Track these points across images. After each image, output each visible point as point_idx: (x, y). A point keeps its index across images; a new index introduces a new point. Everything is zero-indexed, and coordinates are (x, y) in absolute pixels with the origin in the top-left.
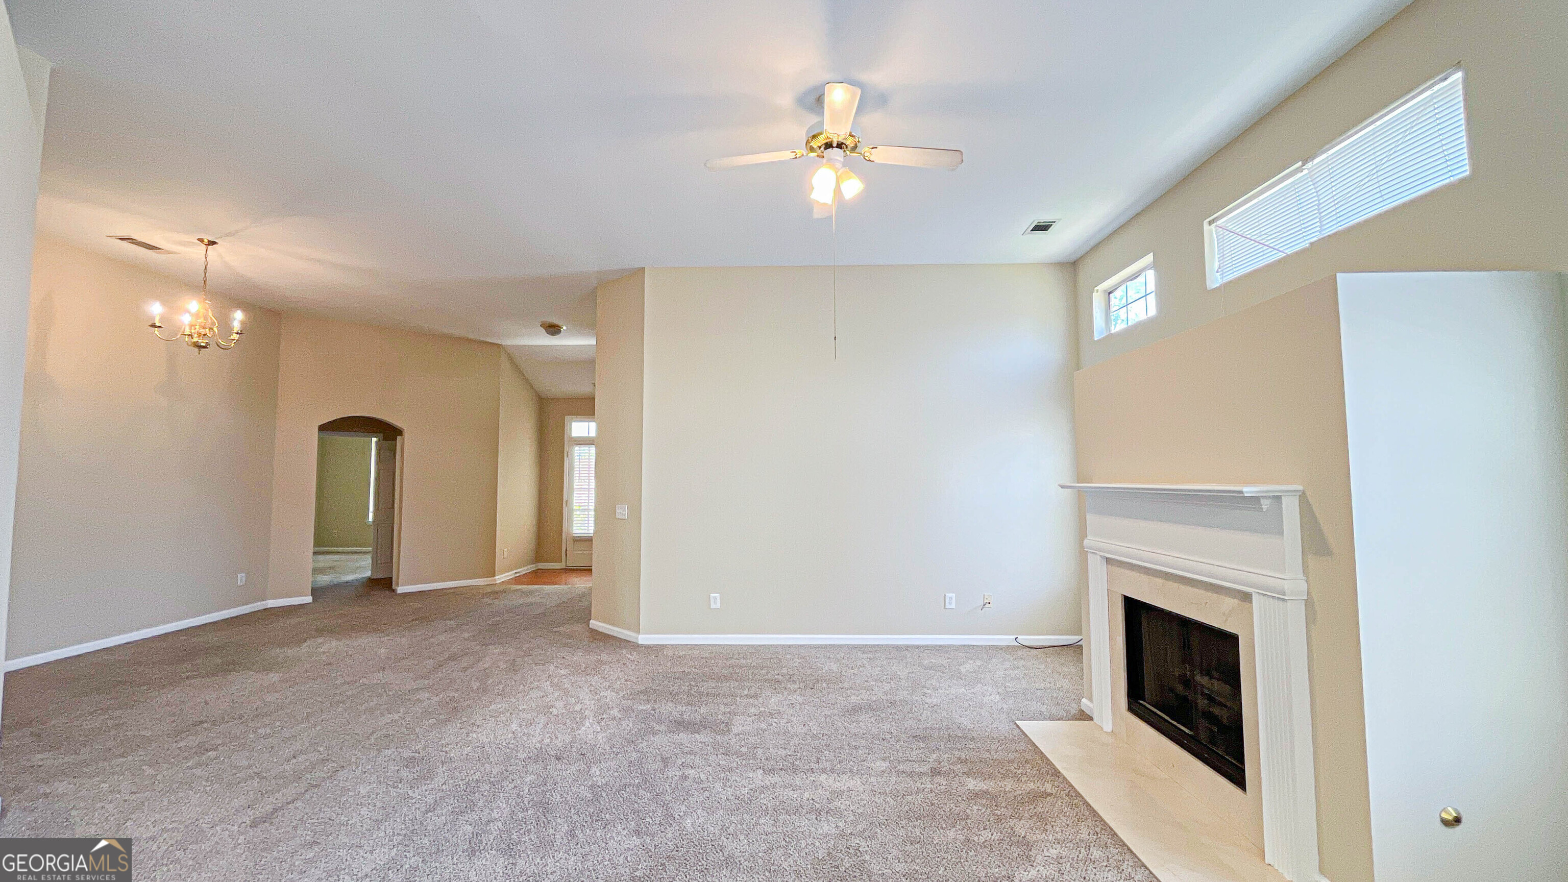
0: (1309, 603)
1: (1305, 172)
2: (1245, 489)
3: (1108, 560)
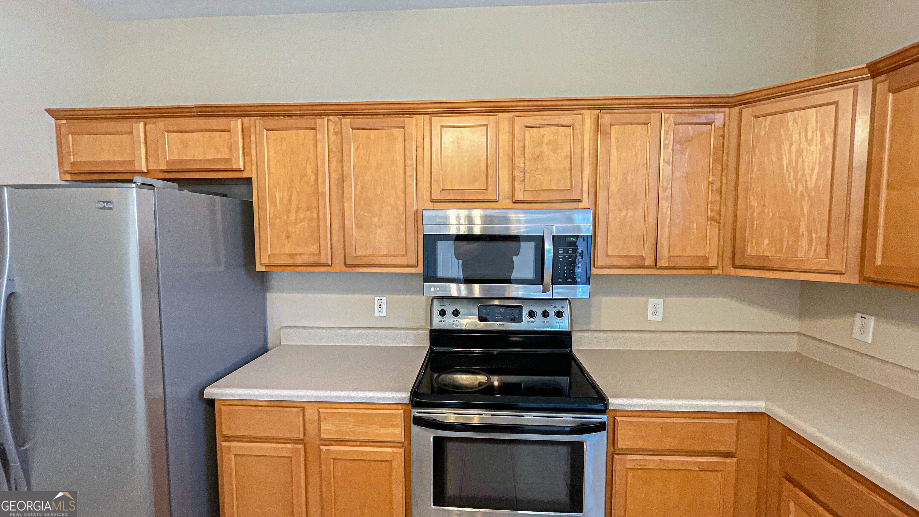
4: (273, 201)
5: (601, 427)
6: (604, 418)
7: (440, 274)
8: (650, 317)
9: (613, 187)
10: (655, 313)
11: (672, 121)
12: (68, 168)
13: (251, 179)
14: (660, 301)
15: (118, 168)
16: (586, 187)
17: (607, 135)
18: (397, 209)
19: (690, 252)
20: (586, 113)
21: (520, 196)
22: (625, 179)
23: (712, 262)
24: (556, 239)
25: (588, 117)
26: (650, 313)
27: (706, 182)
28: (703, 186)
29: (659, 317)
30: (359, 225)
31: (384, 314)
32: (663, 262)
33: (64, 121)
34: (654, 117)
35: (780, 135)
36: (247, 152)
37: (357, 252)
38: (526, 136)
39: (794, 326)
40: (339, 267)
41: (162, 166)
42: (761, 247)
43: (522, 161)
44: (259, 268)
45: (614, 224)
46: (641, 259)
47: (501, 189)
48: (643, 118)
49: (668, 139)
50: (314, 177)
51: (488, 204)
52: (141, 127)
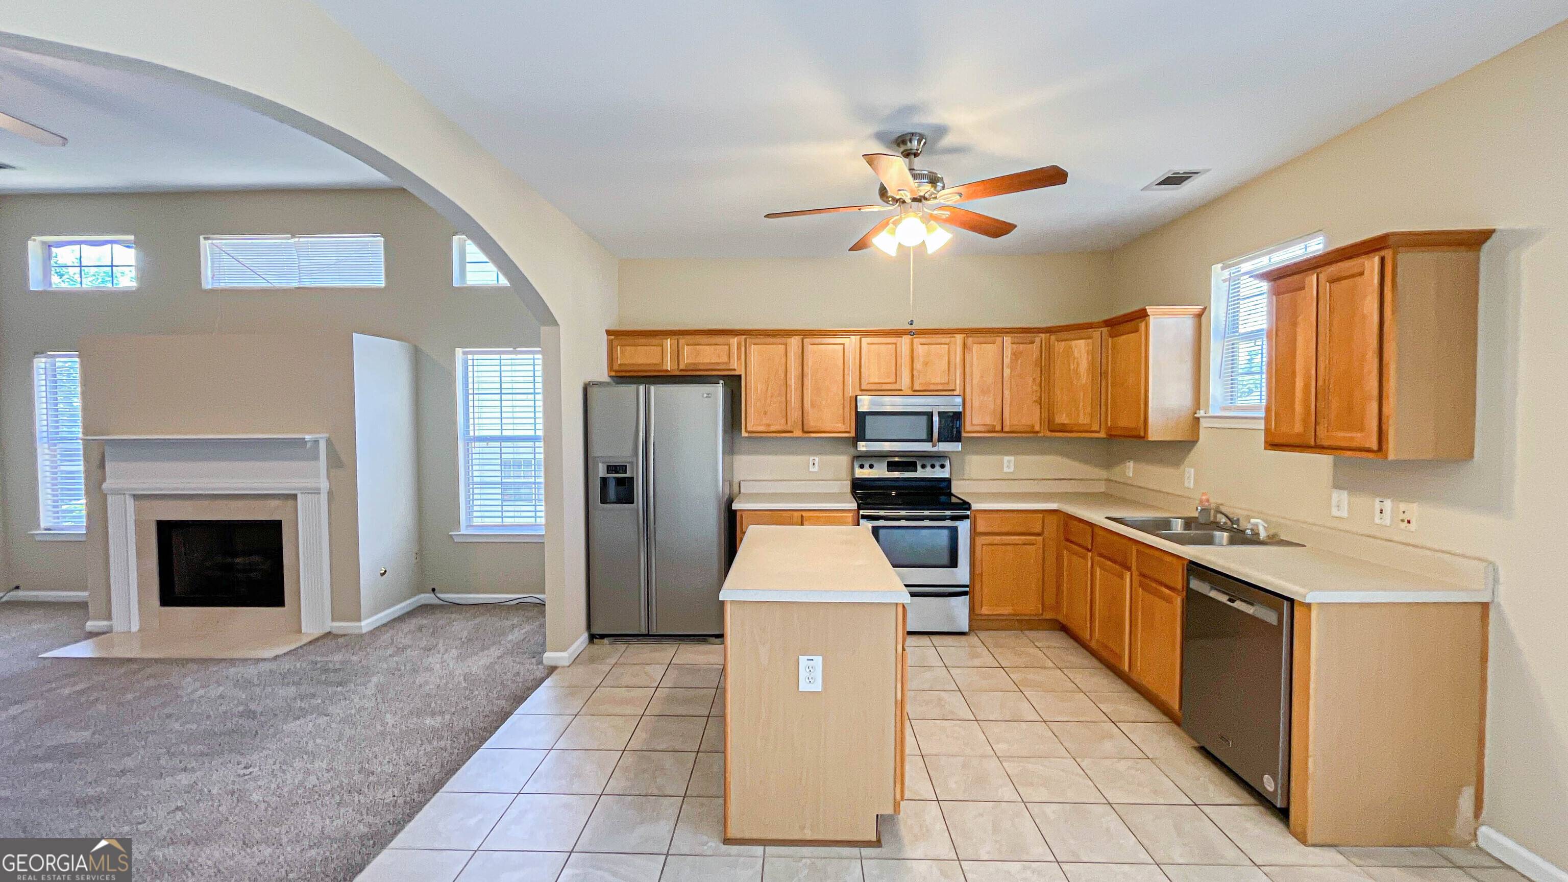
0: (330, 493)
1: (292, 241)
2: (306, 437)
3: (136, 497)
4: (755, 390)
5: (967, 517)
6: (968, 513)
7: (867, 437)
8: (1006, 470)
9: (975, 381)
10: (1009, 468)
11: (1010, 342)
12: (616, 367)
13: (740, 376)
14: (1012, 458)
15: (649, 368)
16: (958, 382)
17: (971, 350)
18: (838, 395)
19: (1023, 422)
20: (958, 336)
21: (917, 387)
22: (982, 377)
23: (1037, 428)
24: (941, 414)
25: (959, 338)
26: (1005, 465)
27: (1031, 379)
28: (1030, 381)
29: (1012, 470)
30: (813, 406)
31: (816, 469)
32: (1006, 429)
33: (613, 337)
34: (999, 340)
35: (1069, 352)
36: (739, 358)
37: (812, 423)
38: (920, 350)
39: (1103, 474)
40: (798, 433)
41: (681, 367)
42: (1062, 418)
43: (918, 366)
44: (744, 434)
45: (976, 403)
46: (994, 426)
47: (905, 381)
48: (991, 339)
49: (1008, 353)
50: (783, 376)
51: (897, 392)
52: (668, 342)
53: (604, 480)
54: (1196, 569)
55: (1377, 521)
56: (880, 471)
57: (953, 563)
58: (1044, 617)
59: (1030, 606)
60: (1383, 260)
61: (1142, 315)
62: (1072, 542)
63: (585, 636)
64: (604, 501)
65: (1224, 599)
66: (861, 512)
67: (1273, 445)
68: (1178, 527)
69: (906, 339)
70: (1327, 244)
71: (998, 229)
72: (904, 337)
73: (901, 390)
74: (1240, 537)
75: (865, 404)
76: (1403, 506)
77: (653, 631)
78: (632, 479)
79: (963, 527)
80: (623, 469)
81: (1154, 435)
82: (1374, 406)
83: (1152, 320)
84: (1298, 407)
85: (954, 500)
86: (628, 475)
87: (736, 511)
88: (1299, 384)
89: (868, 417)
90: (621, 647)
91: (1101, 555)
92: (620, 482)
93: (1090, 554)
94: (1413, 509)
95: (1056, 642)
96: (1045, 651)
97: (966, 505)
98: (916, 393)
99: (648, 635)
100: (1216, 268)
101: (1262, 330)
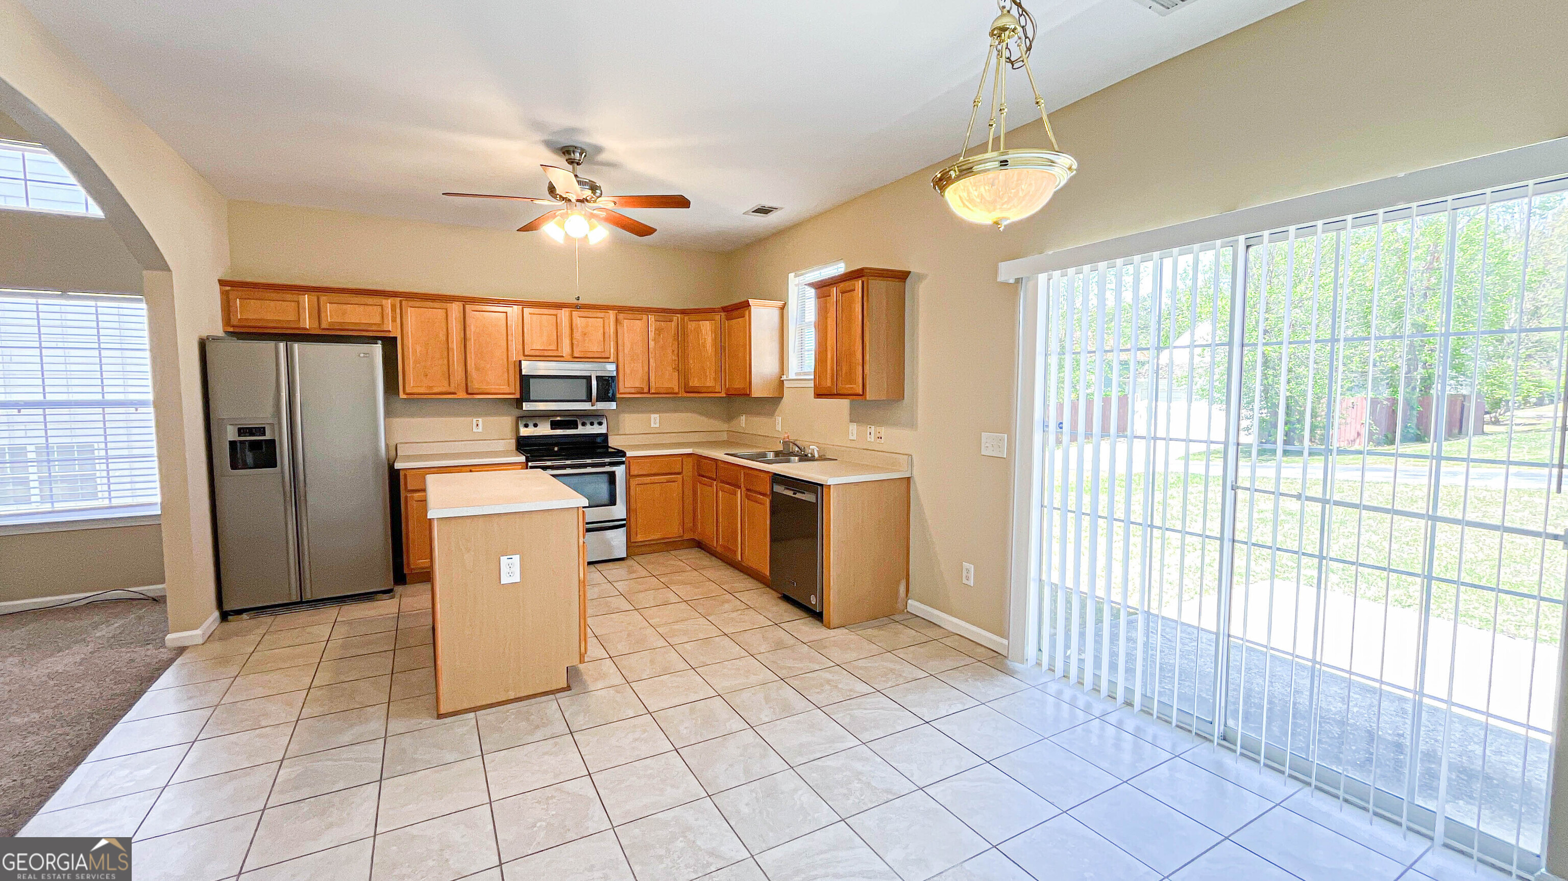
4: (415, 351)
5: (623, 463)
6: (624, 459)
7: (531, 398)
8: (653, 425)
9: (626, 351)
10: (655, 423)
11: (653, 319)
12: (234, 321)
13: (396, 338)
14: (657, 416)
15: (280, 324)
16: (612, 350)
17: (622, 325)
18: (503, 359)
19: (665, 385)
20: (611, 312)
21: (576, 355)
22: (631, 347)
23: (676, 390)
24: (598, 378)
25: (612, 314)
27: (671, 350)
28: (669, 351)
29: (657, 425)
30: (477, 369)
31: (480, 429)
32: (653, 391)
33: (228, 288)
34: (645, 317)
35: (698, 331)
36: (394, 320)
37: (475, 385)
38: (579, 322)
39: (725, 427)
40: (462, 395)
41: (324, 325)
42: (694, 382)
43: (577, 335)
44: (402, 396)
45: (628, 371)
46: (642, 388)
47: (566, 350)
48: (639, 317)
49: (652, 329)
50: (444, 338)
51: (558, 358)
52: (306, 299)
53: (233, 444)
54: (777, 478)
55: (869, 440)
56: (544, 429)
57: (612, 502)
58: (685, 538)
59: (674, 530)
60: (863, 282)
61: (746, 305)
62: (703, 476)
63: (216, 614)
64: (234, 466)
65: (790, 493)
66: (530, 464)
67: (818, 395)
68: (771, 456)
69: (564, 314)
70: (846, 267)
71: (643, 231)
72: (564, 309)
73: (563, 356)
74: (805, 458)
75: (528, 368)
76: (878, 429)
77: (308, 596)
78: (272, 442)
79: (620, 471)
80: (262, 431)
81: (756, 393)
82: (860, 368)
83: (753, 308)
84: (829, 371)
85: (610, 450)
86: (268, 437)
87: (399, 470)
88: (829, 356)
89: (532, 381)
90: (266, 620)
91: (722, 482)
92: (255, 445)
93: (715, 483)
94: (883, 431)
95: (694, 555)
96: (685, 561)
97: (622, 453)
98: (575, 359)
99: (301, 602)
100: (791, 275)
101: (811, 322)
